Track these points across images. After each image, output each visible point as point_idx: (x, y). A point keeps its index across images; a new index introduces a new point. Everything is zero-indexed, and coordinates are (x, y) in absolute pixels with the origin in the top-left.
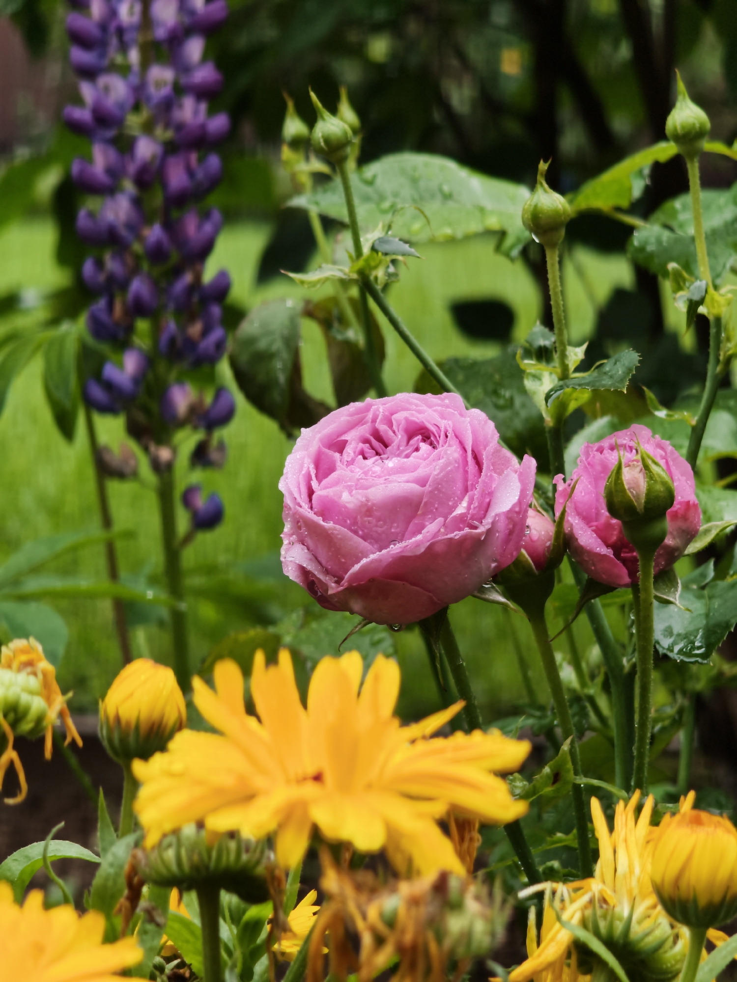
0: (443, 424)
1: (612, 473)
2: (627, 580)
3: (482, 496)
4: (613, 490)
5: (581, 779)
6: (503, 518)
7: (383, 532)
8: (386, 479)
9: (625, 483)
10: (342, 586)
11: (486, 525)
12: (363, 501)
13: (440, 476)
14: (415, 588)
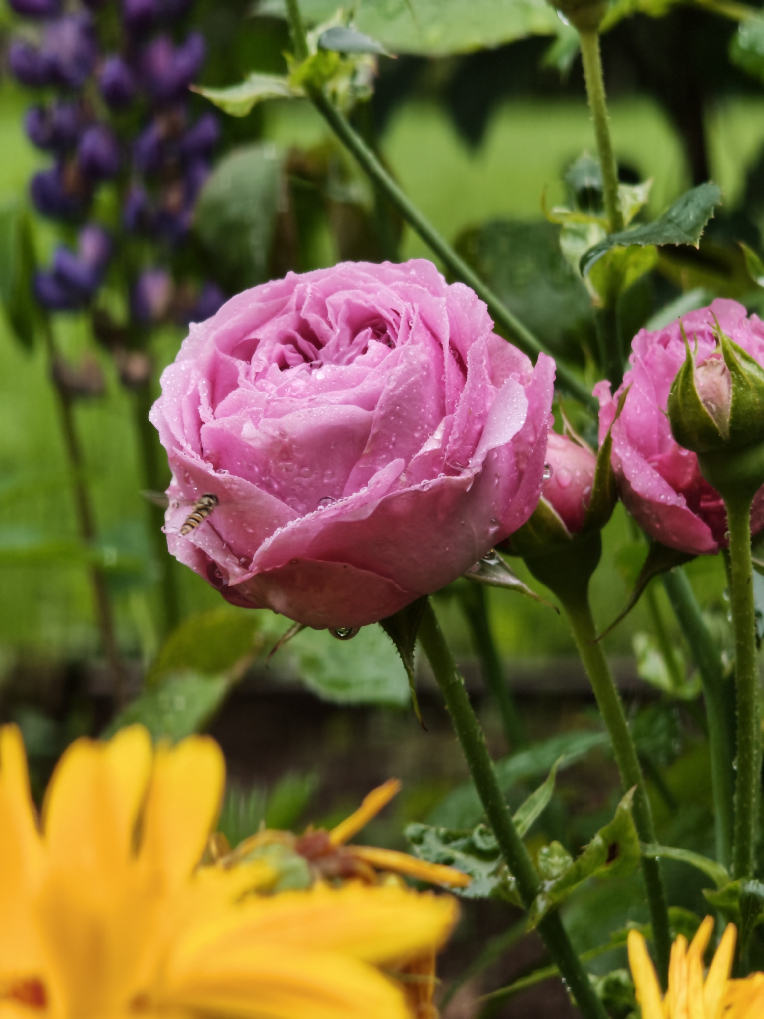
0: (403, 307)
1: (679, 376)
2: (711, 543)
3: (468, 421)
4: (680, 403)
5: (654, 849)
6: (505, 453)
7: (311, 484)
8: (311, 400)
9: (698, 392)
10: (252, 571)
11: (473, 468)
12: (275, 435)
13: (397, 392)
14: (363, 572)
